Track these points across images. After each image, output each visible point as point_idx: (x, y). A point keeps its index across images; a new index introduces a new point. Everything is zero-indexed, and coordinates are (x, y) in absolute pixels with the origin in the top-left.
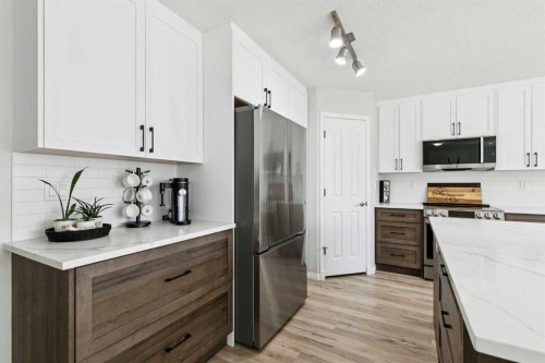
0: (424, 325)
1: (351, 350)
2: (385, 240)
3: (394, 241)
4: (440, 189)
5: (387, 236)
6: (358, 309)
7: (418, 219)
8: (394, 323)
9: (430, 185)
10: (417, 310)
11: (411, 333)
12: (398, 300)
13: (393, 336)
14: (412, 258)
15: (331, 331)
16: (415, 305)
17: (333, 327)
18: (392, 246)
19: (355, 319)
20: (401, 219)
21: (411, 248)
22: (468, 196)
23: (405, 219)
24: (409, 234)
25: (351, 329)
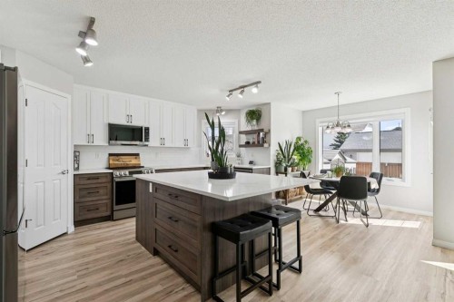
0: (132, 243)
1: (103, 279)
2: (83, 200)
3: (90, 199)
4: (117, 158)
5: (84, 197)
6: (84, 256)
7: (109, 179)
8: (115, 252)
9: (110, 155)
10: (122, 239)
11: (129, 250)
12: (106, 239)
13: (121, 257)
14: (104, 208)
15: (75, 280)
16: (119, 237)
17: (75, 277)
18: (88, 204)
19: (88, 263)
20: (95, 181)
21: (104, 201)
22: (133, 161)
23: (99, 181)
24: (102, 191)
25: (90, 270)
